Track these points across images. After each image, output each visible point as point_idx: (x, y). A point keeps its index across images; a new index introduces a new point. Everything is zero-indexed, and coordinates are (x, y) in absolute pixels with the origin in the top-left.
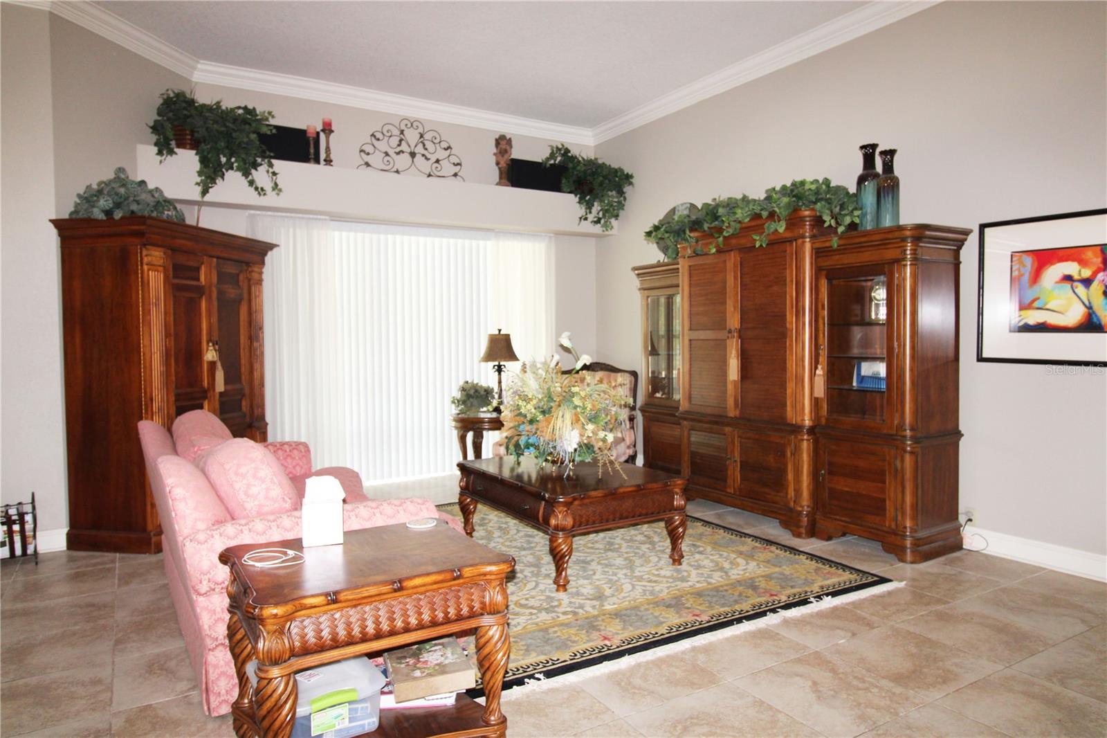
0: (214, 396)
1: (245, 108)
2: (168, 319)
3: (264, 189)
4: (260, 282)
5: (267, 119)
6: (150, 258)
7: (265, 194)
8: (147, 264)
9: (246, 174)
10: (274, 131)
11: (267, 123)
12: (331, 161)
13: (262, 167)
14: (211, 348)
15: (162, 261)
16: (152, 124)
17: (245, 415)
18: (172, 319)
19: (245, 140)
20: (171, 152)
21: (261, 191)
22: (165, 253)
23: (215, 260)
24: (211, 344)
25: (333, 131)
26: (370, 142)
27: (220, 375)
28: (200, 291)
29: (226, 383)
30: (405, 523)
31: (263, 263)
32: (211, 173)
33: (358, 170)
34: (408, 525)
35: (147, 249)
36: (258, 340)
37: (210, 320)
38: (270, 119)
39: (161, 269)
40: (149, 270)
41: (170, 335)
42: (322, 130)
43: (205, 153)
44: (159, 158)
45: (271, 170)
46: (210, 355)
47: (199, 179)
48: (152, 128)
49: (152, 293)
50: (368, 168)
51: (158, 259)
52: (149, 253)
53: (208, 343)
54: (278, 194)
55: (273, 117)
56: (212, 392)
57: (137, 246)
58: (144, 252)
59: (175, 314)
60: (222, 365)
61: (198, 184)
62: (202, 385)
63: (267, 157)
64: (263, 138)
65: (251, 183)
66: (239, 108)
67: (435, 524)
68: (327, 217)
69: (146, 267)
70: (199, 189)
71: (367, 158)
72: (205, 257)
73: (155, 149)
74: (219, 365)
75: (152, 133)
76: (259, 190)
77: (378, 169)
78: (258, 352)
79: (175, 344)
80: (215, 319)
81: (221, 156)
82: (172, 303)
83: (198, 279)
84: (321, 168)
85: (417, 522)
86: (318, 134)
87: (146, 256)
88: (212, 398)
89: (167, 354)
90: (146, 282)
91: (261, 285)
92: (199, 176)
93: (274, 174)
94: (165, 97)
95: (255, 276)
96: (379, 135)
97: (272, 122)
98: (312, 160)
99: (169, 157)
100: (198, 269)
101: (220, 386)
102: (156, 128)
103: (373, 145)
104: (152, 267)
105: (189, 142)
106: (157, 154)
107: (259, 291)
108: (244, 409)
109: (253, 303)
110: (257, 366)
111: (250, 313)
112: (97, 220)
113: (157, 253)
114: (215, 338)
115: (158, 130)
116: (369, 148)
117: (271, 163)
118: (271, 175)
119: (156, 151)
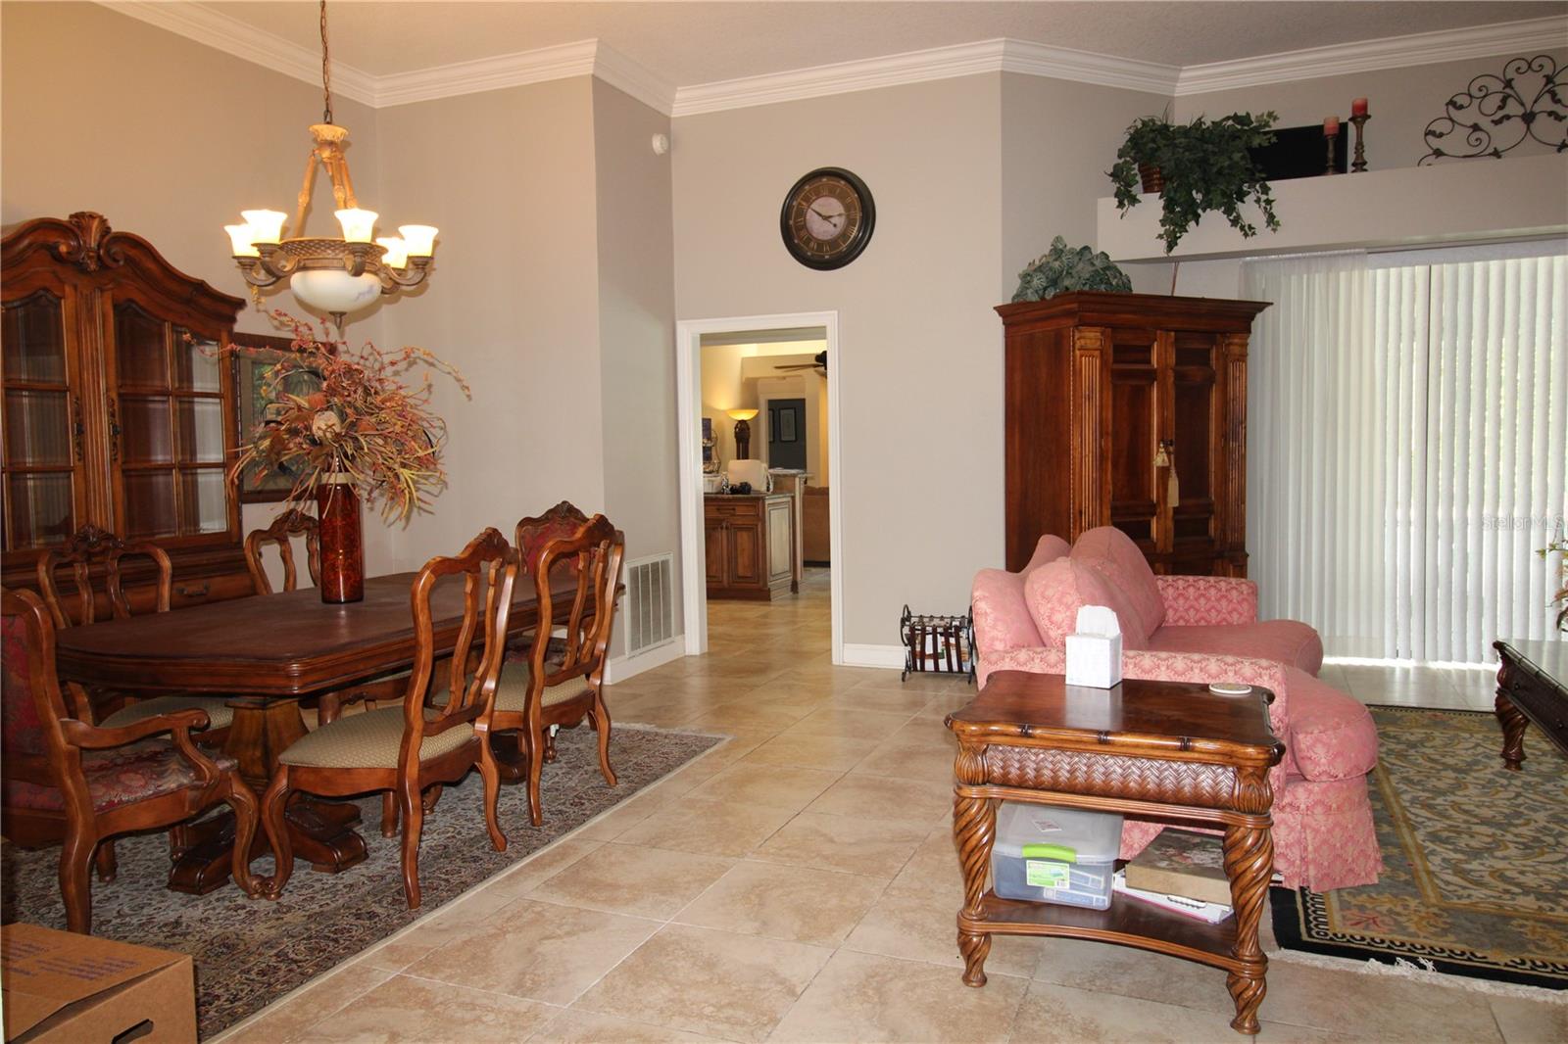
0: (1166, 512)
1: (1236, 118)
2: (1104, 414)
3: (1253, 226)
4: (1243, 357)
5: (1267, 124)
6: (1083, 341)
7: (1254, 233)
8: (1079, 349)
9: (1229, 210)
10: (1274, 140)
11: (1267, 129)
12: (1365, 163)
13: (1249, 196)
14: (1163, 450)
15: (1099, 343)
16: (1111, 170)
17: (1212, 542)
18: (1110, 416)
19: (1227, 163)
20: (1134, 200)
21: (1248, 231)
22: (1102, 333)
23: (1173, 334)
24: (1162, 445)
25: (1369, 117)
26: (1445, 115)
27: (1173, 485)
28: (1151, 376)
29: (1181, 496)
30: (1208, 685)
31: (1249, 331)
32: (1179, 217)
33: (1420, 167)
34: (1211, 688)
35: (1080, 331)
36: (1236, 439)
37: (1163, 413)
38: (1272, 123)
39: (1097, 353)
40: (1081, 356)
41: (1107, 434)
42: (1352, 119)
43: (1172, 194)
44: (1120, 211)
45: (1264, 197)
46: (1160, 459)
47: (1162, 230)
48: (1111, 175)
49: (1085, 383)
50: (1440, 158)
51: (1093, 341)
52: (1083, 334)
53: (1158, 444)
54: (1274, 230)
55: (1275, 119)
56: (1162, 507)
57: (1069, 328)
58: (1077, 335)
59: (1114, 407)
60: (1178, 474)
61: (1160, 236)
62: (1150, 497)
63: (1258, 181)
64: (1256, 154)
65: (1235, 222)
66: (1228, 118)
67: (1249, 691)
68: (1363, 250)
69: (1078, 352)
70: (1163, 243)
71: (1435, 143)
72: (1158, 332)
73: (1115, 201)
74: (1173, 471)
75: (1113, 181)
76: (1246, 228)
77: (1459, 157)
78: (1236, 456)
79: (1113, 445)
80: (1171, 413)
81: (1194, 192)
82: (1110, 393)
83: (1149, 362)
84: (1350, 179)
85: (1223, 686)
86: (1343, 127)
87: (1078, 339)
88: (1163, 516)
89: (1101, 455)
90: (1078, 370)
91: (1245, 361)
92: (1163, 225)
93: (1269, 202)
94: (1132, 131)
95: (1236, 350)
96: (1461, 100)
97: (1275, 126)
98: (1330, 170)
99: (1131, 207)
100: (1149, 349)
101: (1174, 500)
102: (1116, 174)
103: (1451, 119)
104: (1086, 352)
105: (1156, 182)
106: (1118, 207)
107: (1241, 371)
108: (1212, 532)
109: (1230, 388)
110: (1234, 474)
111: (1225, 402)
112: (1031, 303)
113: (1092, 335)
114: (1171, 435)
115: (1118, 177)
116: (1442, 126)
117: (1266, 185)
118: (1263, 204)
119: (1117, 204)
